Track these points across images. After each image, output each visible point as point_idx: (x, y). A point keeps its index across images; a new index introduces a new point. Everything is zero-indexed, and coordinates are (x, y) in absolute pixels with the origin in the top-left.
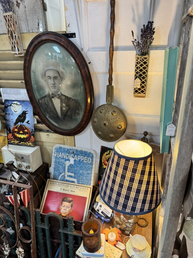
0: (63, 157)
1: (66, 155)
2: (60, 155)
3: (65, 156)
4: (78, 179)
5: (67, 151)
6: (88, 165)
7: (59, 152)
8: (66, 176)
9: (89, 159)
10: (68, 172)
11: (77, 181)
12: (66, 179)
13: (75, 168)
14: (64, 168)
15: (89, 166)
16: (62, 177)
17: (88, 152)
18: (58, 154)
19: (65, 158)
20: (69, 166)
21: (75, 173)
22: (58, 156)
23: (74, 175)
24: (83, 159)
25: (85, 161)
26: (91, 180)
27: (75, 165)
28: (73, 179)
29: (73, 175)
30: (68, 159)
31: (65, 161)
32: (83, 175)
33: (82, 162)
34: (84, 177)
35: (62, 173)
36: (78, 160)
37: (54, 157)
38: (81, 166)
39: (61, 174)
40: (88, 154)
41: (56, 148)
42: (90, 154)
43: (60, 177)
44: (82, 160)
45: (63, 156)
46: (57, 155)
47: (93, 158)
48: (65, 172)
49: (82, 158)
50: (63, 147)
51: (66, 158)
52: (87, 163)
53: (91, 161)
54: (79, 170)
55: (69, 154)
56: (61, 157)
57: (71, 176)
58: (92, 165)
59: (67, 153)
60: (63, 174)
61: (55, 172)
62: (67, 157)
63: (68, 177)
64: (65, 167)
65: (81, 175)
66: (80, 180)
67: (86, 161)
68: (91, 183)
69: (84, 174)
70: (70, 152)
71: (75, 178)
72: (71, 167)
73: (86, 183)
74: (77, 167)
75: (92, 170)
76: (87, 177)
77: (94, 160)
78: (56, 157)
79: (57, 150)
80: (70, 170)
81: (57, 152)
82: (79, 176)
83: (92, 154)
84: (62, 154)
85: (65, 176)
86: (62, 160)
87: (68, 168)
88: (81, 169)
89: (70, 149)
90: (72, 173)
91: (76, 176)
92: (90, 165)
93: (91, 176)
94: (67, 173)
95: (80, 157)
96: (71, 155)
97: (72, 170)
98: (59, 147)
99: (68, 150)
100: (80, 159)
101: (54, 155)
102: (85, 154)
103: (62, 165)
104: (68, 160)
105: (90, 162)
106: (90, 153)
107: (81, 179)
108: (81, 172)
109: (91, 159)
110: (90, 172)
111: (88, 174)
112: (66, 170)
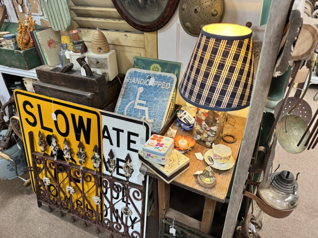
0: (136, 83)
1: (141, 80)
2: (134, 81)
3: (139, 81)
4: (150, 107)
5: (142, 76)
7: (133, 76)
8: (136, 104)
9: (168, 84)
10: (139, 99)
11: (148, 110)
12: (134, 107)
13: (149, 95)
14: (135, 95)
15: (166, 93)
16: (130, 105)
17: (168, 76)
18: (131, 80)
19: (138, 83)
20: (141, 93)
21: (147, 101)
22: (131, 81)
23: (146, 103)
24: (161, 84)
25: (162, 87)
26: (166, 109)
27: (150, 91)
28: (144, 107)
29: (144, 102)
30: (142, 85)
31: (139, 87)
32: (157, 103)
33: (158, 88)
34: (157, 105)
35: (131, 101)
36: (154, 86)
37: (126, 83)
38: (156, 92)
39: (129, 102)
40: (168, 79)
41: (130, 72)
42: (170, 79)
43: (128, 105)
44: (159, 86)
45: (136, 81)
46: (129, 80)
47: (173, 83)
48: (135, 100)
49: (159, 83)
50: (139, 72)
51: (140, 84)
52: (164, 89)
53: (169, 86)
54: (153, 97)
55: (144, 80)
56: (134, 83)
57: (142, 105)
58: (170, 91)
59: (143, 78)
60: (133, 102)
61: (124, 99)
62: (142, 83)
63: (138, 105)
64: (137, 94)
65: (155, 103)
66: (152, 108)
68: (165, 111)
69: (158, 101)
70: (146, 77)
71: (146, 106)
72: (144, 94)
73: (159, 112)
74: (152, 93)
75: (169, 97)
76: (161, 105)
77: (173, 86)
78: (129, 82)
79: (131, 75)
80: (142, 97)
81: (131, 77)
82: (151, 104)
83: (173, 79)
84: (136, 79)
85: (134, 105)
86: (134, 86)
87: (140, 95)
88: (156, 96)
89: (147, 74)
90: (144, 100)
91: (148, 104)
92: (168, 91)
93: (167, 104)
94: (138, 101)
95: (157, 82)
96: (146, 80)
97: (145, 97)
98: (134, 71)
99: (144, 74)
100: (157, 85)
101: (126, 80)
102: (163, 79)
103: (134, 92)
104: (141, 86)
105: (168, 88)
106: (170, 77)
107: (154, 108)
108: (155, 99)
109: (170, 85)
110: (166, 99)
111: (163, 101)
112: (138, 98)
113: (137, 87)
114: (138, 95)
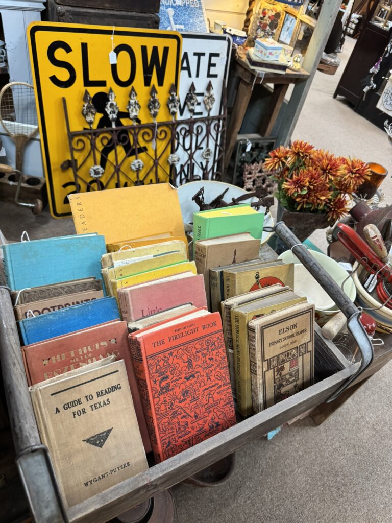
6: (198, 10)
10: (175, 24)
15: (199, 12)
19: (164, 4)
20: (173, 16)
21: (184, 24)
23: (185, 27)
24: (189, 2)
25: (192, 6)
26: (206, 30)
27: (181, 12)
29: (182, 28)
30: (169, 5)
31: (167, 8)
34: (197, 28)
36: (183, 5)
38: (189, 12)
44: (188, 5)
48: (171, 25)
51: (166, 4)
52: (195, 7)
53: (198, 4)
54: (188, 18)
57: (181, 30)
58: (201, 9)
60: (169, 28)
64: (169, 18)
67: (192, 4)
69: (195, 23)
72: (177, 16)
74: (184, 14)
76: (200, 27)
77: (201, 2)
80: (176, 20)
82: (191, 28)
86: (162, 8)
87: (174, 19)
88: (191, 18)
90: (181, 24)
91: (187, 29)
92: (200, 9)
93: (205, 25)
94: (174, 27)
97: (179, 20)
100: (185, 4)
103: (165, 16)
104: (170, 7)
105: (198, 6)
108: (192, 21)
110: (201, 19)
111: (201, 22)
112: (172, 22)
113: (165, 9)
114: (171, 19)
